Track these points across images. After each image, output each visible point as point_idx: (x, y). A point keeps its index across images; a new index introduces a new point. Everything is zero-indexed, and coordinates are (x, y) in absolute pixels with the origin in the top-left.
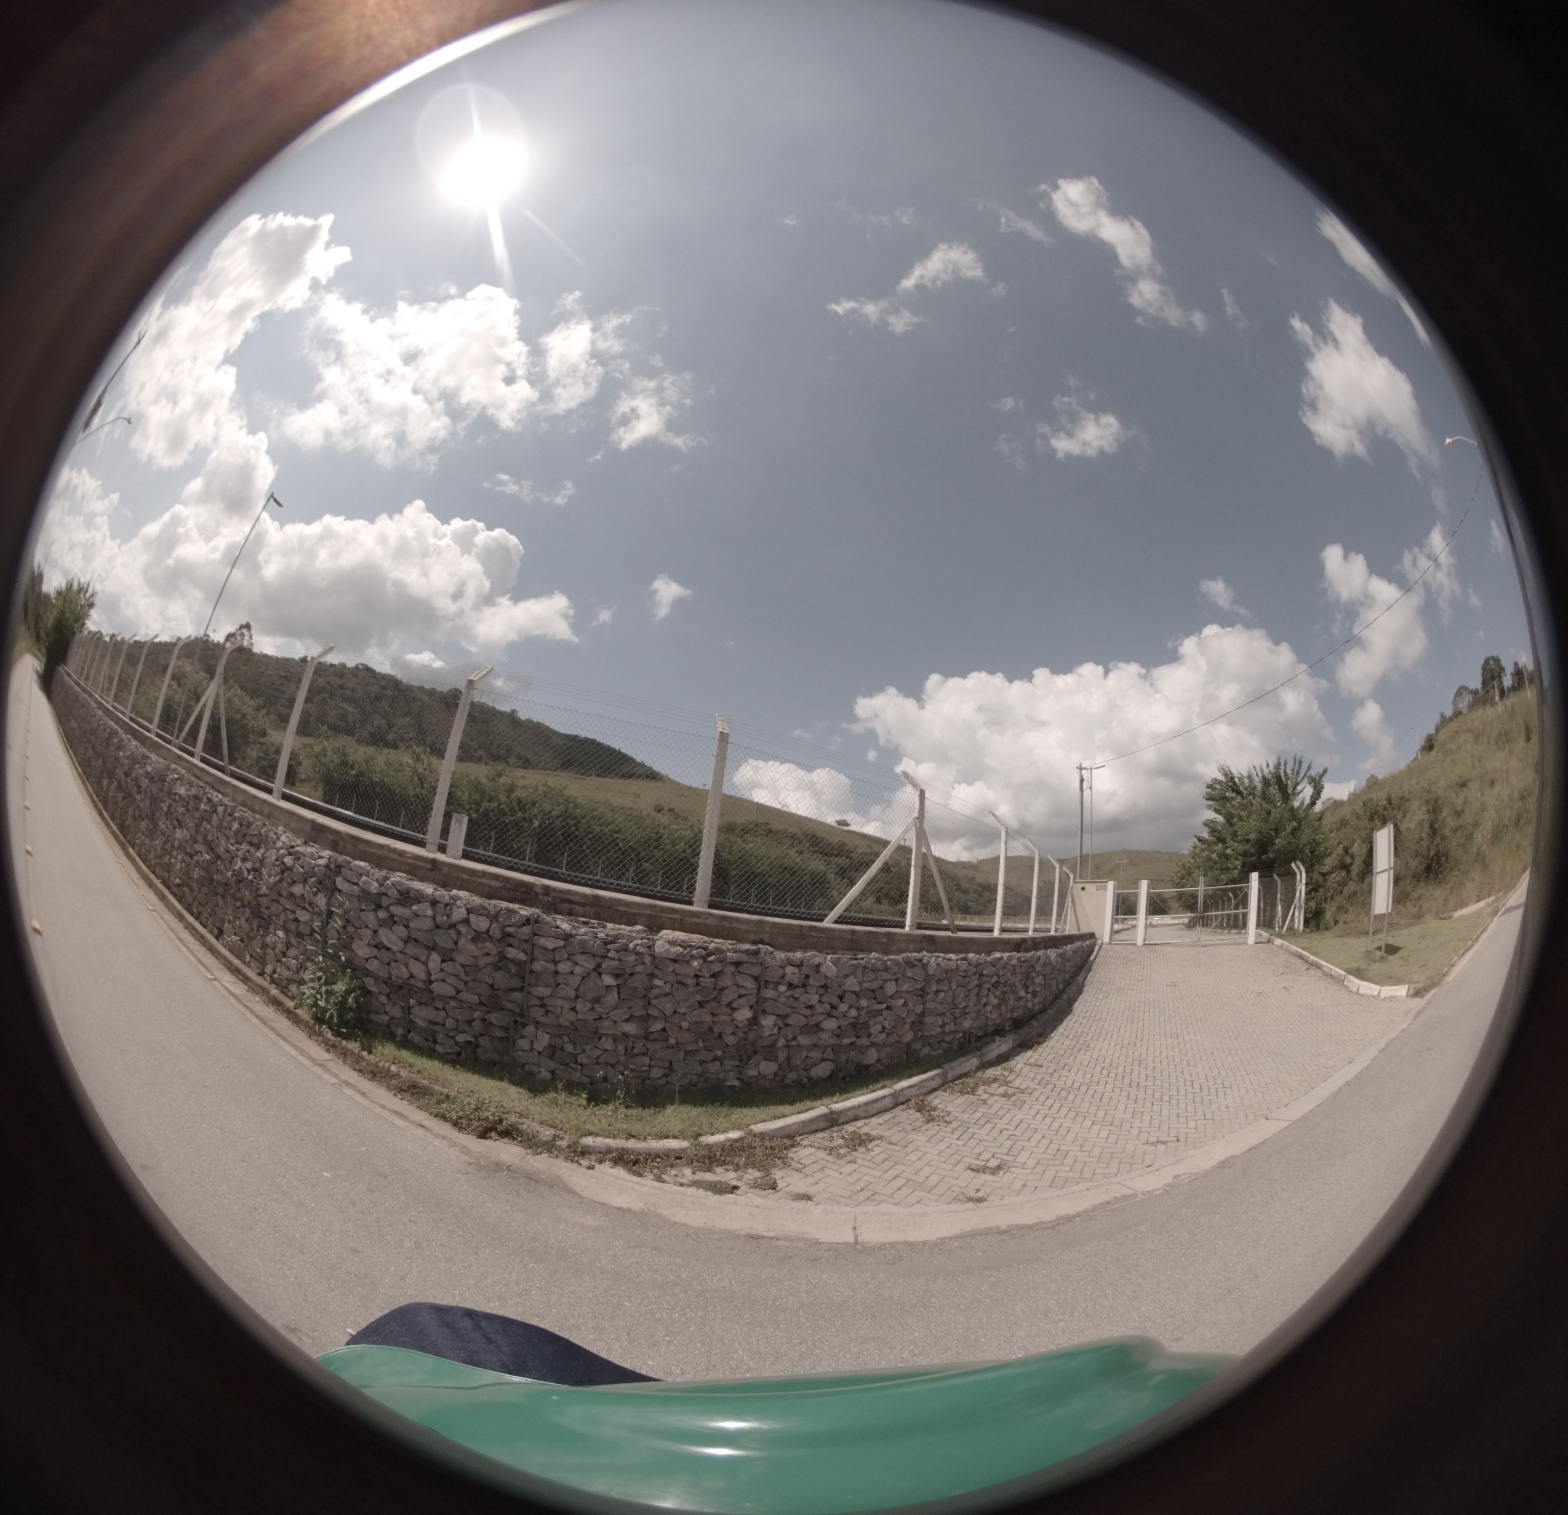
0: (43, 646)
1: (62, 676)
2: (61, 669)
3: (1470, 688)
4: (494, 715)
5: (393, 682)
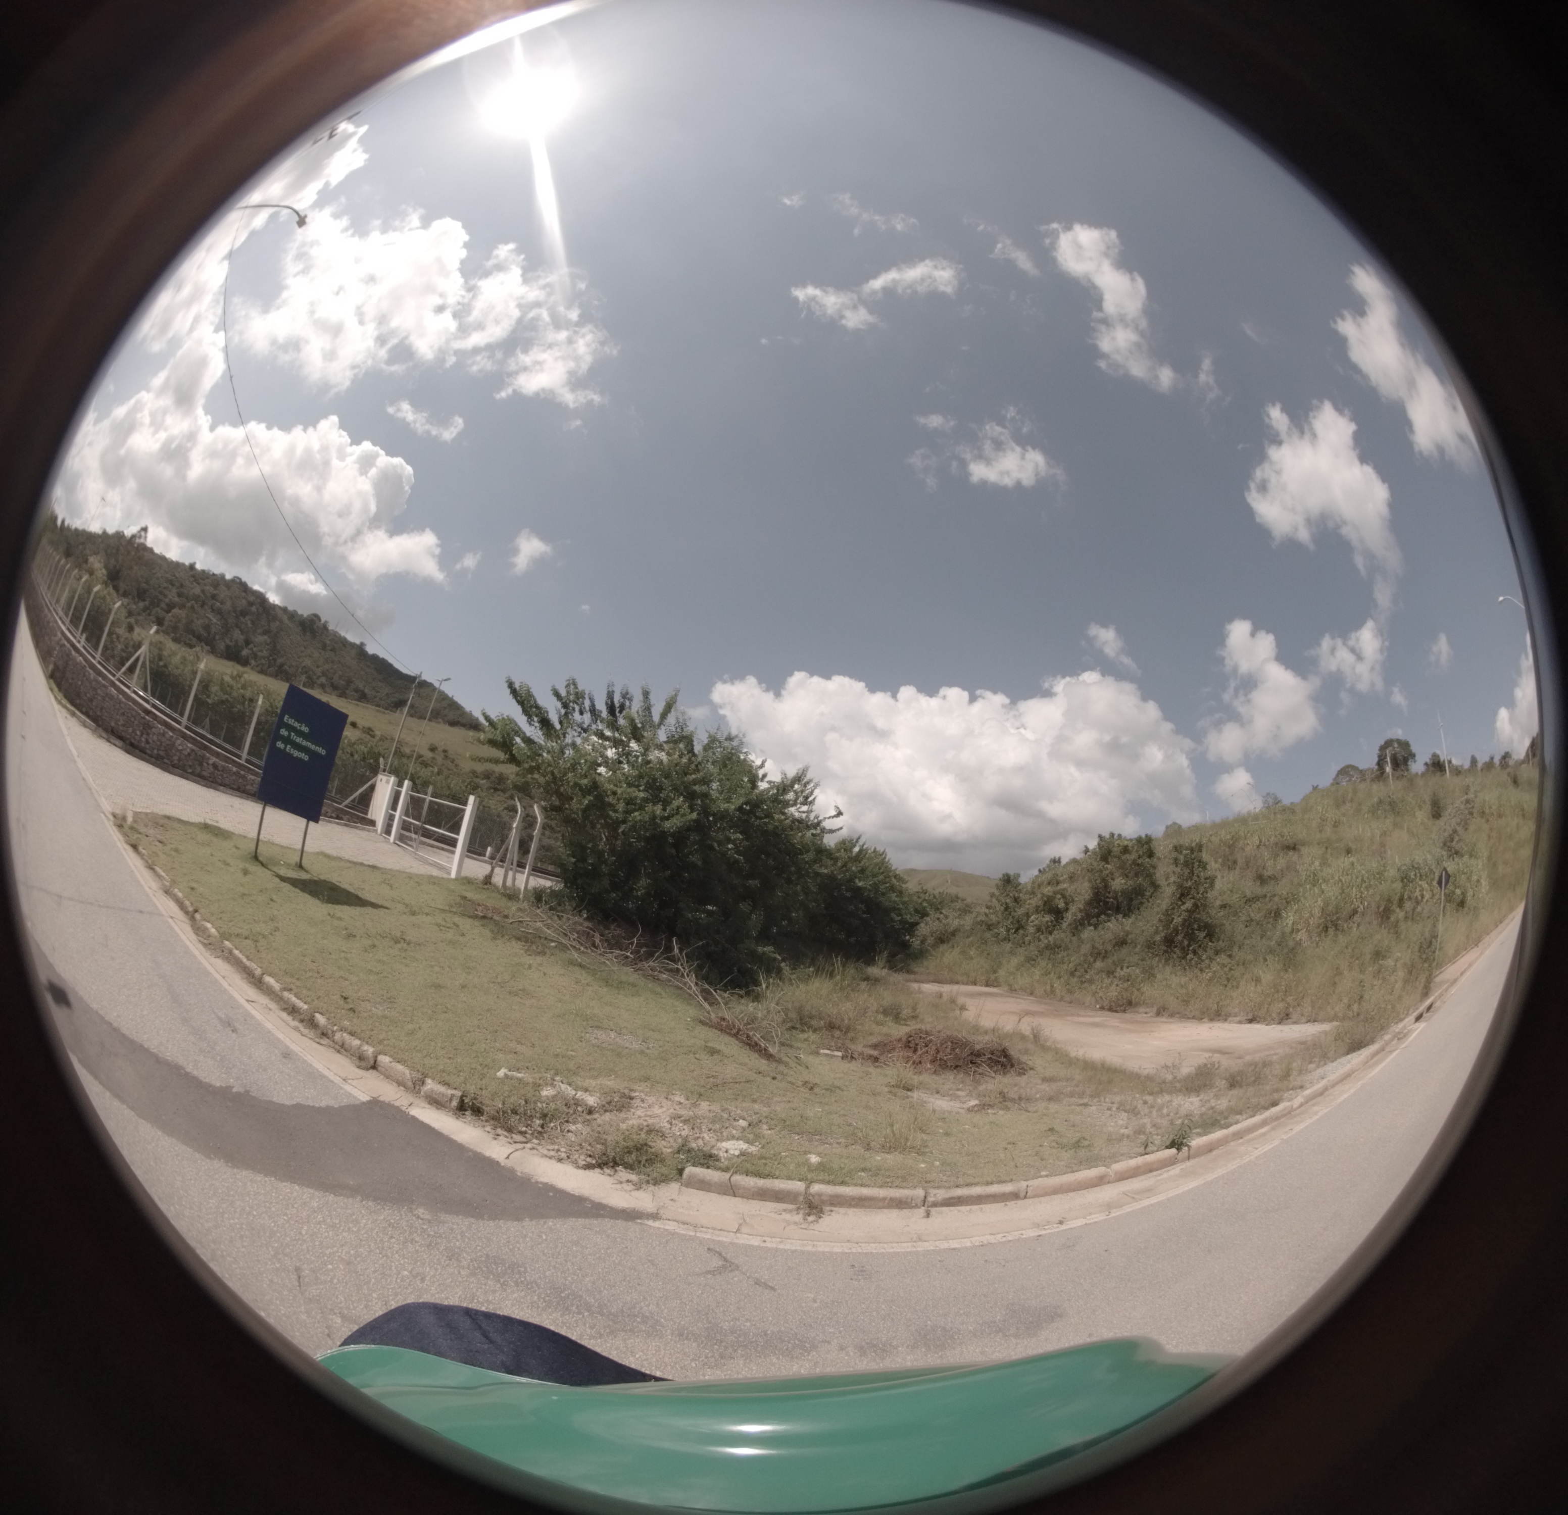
3: (1360, 767)
4: (344, 645)
5: (261, 599)
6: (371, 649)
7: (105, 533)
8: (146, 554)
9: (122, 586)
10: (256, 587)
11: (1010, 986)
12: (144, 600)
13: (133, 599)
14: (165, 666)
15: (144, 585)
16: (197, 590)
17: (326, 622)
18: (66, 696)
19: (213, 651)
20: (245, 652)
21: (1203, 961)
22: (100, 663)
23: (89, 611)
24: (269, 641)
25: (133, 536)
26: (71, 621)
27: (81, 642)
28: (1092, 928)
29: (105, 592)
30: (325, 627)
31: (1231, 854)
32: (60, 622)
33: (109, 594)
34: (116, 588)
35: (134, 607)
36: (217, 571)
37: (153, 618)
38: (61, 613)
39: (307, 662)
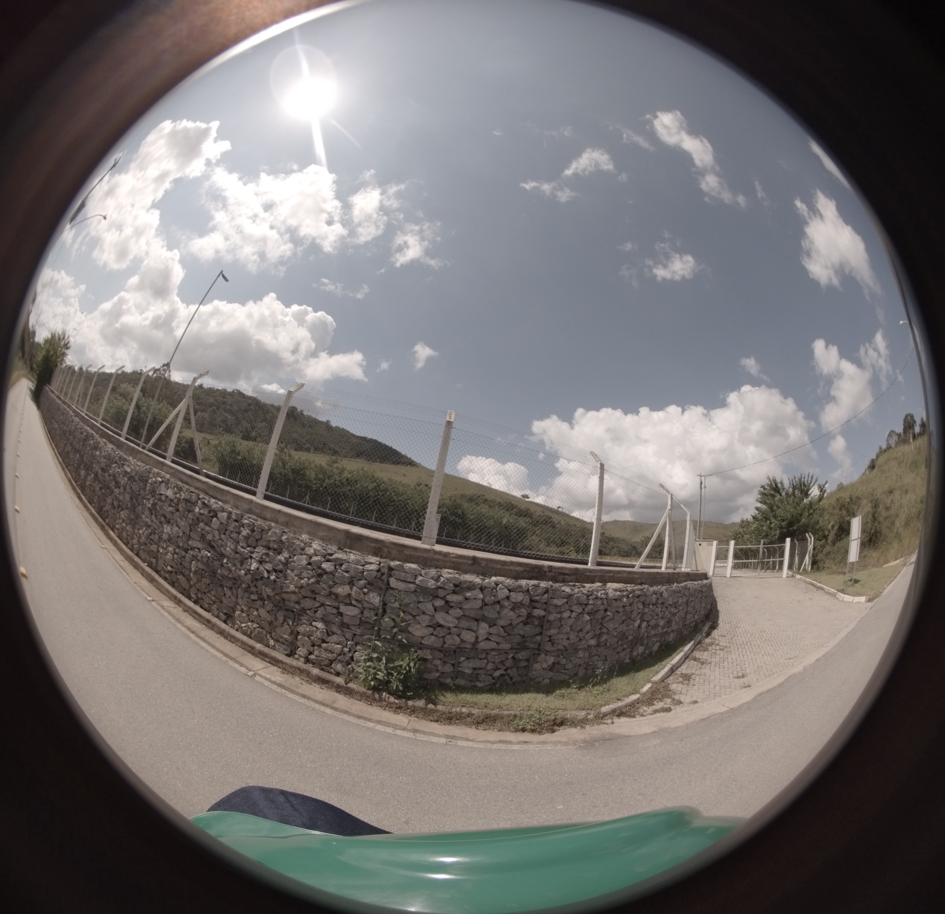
0: (35, 374)
1: (48, 392)
2: (47, 388)
3: (897, 432)
4: (316, 423)
5: (255, 401)
6: (334, 424)
10: (249, 394)
16: (212, 400)
17: (302, 411)
20: (253, 434)
30: (301, 413)
36: (222, 388)
39: (295, 435)
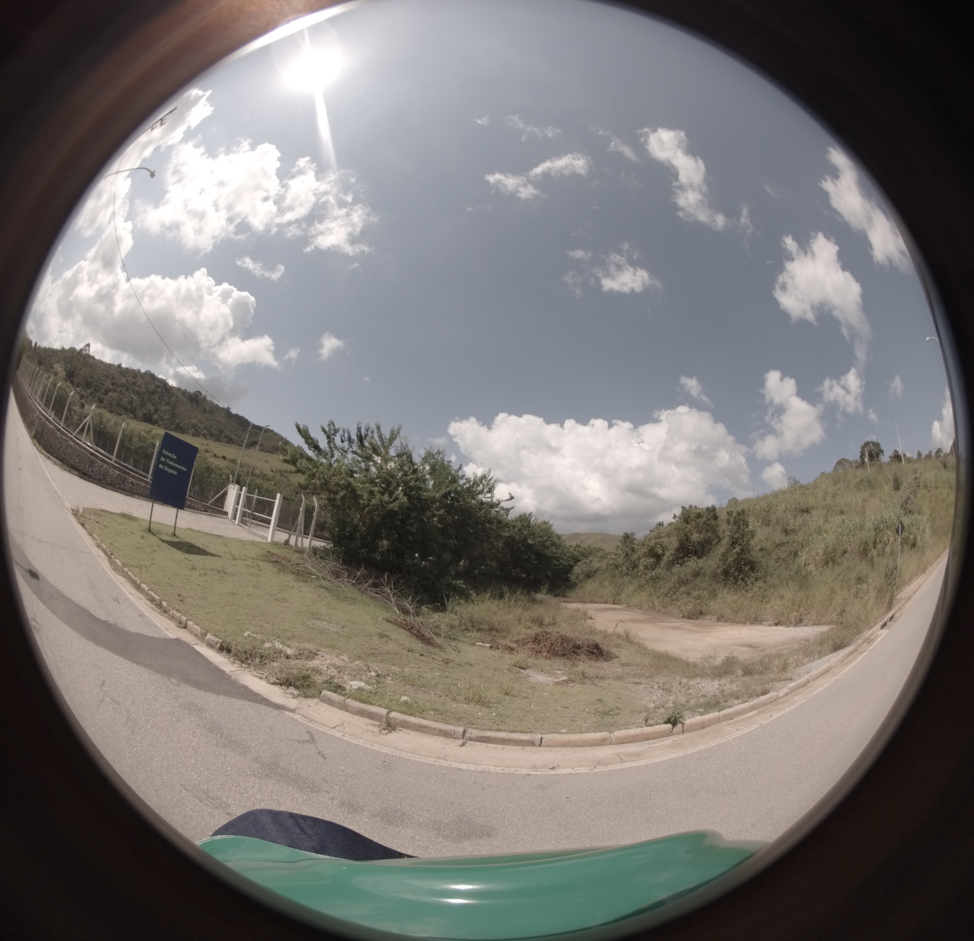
3: (850, 460)
4: (217, 410)
5: (164, 383)
6: (234, 411)
7: (63, 349)
8: (90, 360)
9: (76, 380)
10: (161, 376)
11: (628, 604)
12: (90, 389)
13: (83, 388)
14: (105, 428)
15: (90, 379)
16: (123, 380)
17: (205, 396)
18: (44, 448)
19: (135, 417)
20: (155, 417)
21: (747, 585)
22: (63, 428)
23: (56, 398)
24: (170, 409)
25: (81, 350)
26: (45, 404)
27: (51, 416)
28: (678, 566)
29: (65, 385)
30: (205, 399)
31: (768, 516)
32: (38, 405)
33: (68, 386)
34: (72, 382)
35: (84, 393)
36: (135, 368)
37: (96, 399)
38: (38, 400)
39: (195, 421)
